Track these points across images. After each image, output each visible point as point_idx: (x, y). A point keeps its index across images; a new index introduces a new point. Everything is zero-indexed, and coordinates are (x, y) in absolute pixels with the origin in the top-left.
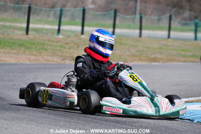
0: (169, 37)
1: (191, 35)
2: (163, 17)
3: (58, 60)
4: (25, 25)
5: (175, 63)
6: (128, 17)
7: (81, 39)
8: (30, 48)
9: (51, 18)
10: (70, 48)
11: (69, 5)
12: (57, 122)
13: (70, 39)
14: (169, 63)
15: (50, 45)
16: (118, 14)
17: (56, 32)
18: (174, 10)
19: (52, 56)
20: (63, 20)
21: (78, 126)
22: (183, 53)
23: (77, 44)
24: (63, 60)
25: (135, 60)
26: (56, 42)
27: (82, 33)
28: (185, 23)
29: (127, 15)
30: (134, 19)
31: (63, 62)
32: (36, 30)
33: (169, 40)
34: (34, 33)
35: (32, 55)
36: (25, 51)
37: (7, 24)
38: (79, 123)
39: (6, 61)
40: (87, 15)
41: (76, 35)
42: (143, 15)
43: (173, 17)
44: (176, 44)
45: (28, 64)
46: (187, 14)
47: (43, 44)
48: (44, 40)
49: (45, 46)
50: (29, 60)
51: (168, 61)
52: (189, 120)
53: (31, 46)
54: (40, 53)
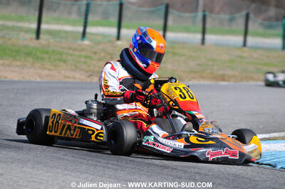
0: (245, 44)
1: (277, 42)
2: (237, 15)
3: (83, 77)
4: (34, 26)
5: (252, 83)
6: (187, 15)
7: (116, 47)
8: (42, 59)
9: (74, 16)
10: (99, 60)
13: (100, 47)
14: (244, 83)
15: (71, 55)
16: (171, 10)
17: (80, 36)
18: (254, 6)
19: (73, 70)
20: (90, 18)
22: (265, 68)
23: (110, 54)
24: (89, 76)
25: (193, 78)
26: (80, 51)
27: (118, 38)
28: (268, 25)
29: (184, 12)
30: (195, 17)
31: (89, 80)
32: (50, 33)
33: (245, 49)
34: (48, 37)
35: (44, 68)
36: (34, 63)
37: (9, 24)
38: (108, 168)
39: (6, 77)
40: (125, 13)
41: (110, 41)
42: (207, 13)
43: (252, 16)
44: (255, 55)
45: (39, 82)
46: (272, 12)
47: (61, 54)
48: (61, 48)
49: (64, 56)
50: (40, 76)
51: (242, 80)
52: (269, 165)
53: (43, 56)
54: (56, 66)
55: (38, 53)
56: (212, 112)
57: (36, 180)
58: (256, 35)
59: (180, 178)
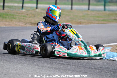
0: (89, 9)
1: (102, 8)
3: (23, 25)
4: (2, 4)
5: (92, 25)
7: (36, 12)
8: (6, 18)
10: (29, 17)
12: (21, 61)
14: (89, 25)
15: (18, 16)
17: (21, 8)
19: (18, 22)
21: (34, 63)
22: (97, 18)
23: (34, 15)
24: (25, 24)
26: (21, 14)
27: (37, 8)
31: (25, 26)
33: (89, 11)
35: (7, 22)
36: (2, 20)
38: (34, 61)
41: (33, 10)
44: (93, 13)
45: (5, 27)
47: (13, 15)
48: (13, 13)
49: (15, 16)
50: (5, 25)
51: (88, 23)
53: (6, 16)
54: (11, 20)
57: (5, 67)
58: (94, 5)
59: (64, 64)
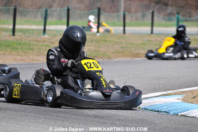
0: (152, 33)
2: (147, 13)
4: (11, 27)
8: (17, 49)
11: (55, 5)
13: (56, 38)
15: (36, 45)
16: (101, 12)
17: (42, 32)
19: (37, 55)
20: (49, 20)
26: (42, 42)
30: (118, 16)
32: (22, 31)
33: (152, 35)
34: (20, 34)
35: (19, 55)
36: (11, 52)
45: (14, 65)
46: (170, 9)
48: (30, 40)
49: (31, 46)
50: (15, 60)
52: (166, 112)
53: (17, 47)
54: (26, 53)
55: (14, 45)
56: (129, 79)
